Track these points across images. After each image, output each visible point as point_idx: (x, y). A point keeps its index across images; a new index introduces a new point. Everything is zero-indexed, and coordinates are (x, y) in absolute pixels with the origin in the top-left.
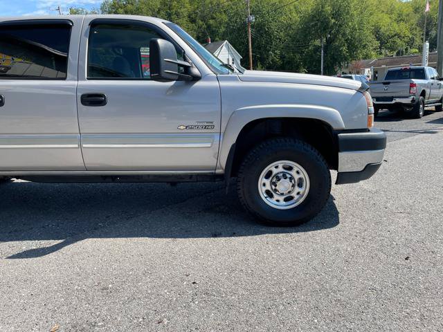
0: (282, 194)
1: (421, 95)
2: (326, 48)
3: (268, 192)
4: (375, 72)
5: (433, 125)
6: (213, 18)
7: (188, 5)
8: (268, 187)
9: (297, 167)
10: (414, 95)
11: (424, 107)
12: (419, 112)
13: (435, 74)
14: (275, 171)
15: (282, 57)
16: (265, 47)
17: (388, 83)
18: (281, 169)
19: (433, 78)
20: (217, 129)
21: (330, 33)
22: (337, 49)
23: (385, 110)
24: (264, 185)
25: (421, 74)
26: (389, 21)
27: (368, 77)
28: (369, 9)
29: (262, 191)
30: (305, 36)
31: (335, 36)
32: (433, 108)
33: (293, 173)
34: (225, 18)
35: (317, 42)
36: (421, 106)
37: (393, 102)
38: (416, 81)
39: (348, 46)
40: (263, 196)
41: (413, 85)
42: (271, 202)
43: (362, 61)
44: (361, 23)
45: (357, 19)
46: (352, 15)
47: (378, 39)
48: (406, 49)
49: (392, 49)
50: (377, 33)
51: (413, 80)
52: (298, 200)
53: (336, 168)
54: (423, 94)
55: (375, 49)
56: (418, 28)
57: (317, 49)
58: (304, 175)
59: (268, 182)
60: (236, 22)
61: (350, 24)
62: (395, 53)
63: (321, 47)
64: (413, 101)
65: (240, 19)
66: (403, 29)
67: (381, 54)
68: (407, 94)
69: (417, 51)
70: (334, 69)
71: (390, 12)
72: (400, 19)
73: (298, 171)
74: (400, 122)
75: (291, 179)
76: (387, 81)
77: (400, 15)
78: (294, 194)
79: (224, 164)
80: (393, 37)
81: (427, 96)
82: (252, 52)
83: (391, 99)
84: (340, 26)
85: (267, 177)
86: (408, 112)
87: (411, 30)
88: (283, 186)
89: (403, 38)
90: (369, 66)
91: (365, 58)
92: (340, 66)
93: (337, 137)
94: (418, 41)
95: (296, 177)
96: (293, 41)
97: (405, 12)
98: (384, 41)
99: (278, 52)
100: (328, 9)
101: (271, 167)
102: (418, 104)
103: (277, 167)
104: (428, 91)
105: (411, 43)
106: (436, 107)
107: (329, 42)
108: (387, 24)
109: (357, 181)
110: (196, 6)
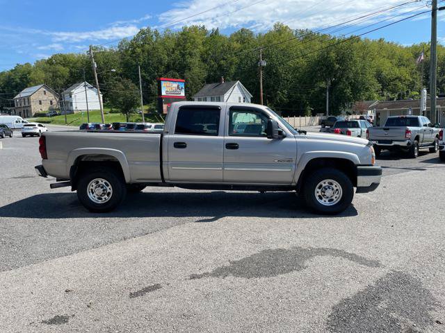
0: (328, 198)
1: (415, 139)
2: (331, 90)
3: (319, 196)
4: (378, 114)
5: (424, 164)
6: (224, 59)
7: (200, 47)
8: (320, 194)
9: (335, 183)
10: (409, 139)
11: (418, 149)
12: (414, 153)
13: (428, 122)
14: (324, 185)
15: (289, 97)
16: (273, 87)
17: (388, 129)
18: (327, 184)
19: (425, 125)
20: (294, 162)
21: (335, 76)
22: (342, 91)
23: (386, 151)
24: (318, 192)
25: (415, 122)
26: (390, 65)
27: (371, 117)
28: (371, 53)
29: (317, 195)
30: (312, 79)
31: (340, 79)
32: (428, 150)
33: (334, 186)
34: (236, 60)
35: (323, 85)
36: (416, 148)
37: (392, 144)
38: (410, 128)
39: (352, 89)
40: (317, 198)
41: (408, 132)
42: (322, 202)
43: (365, 102)
44: (364, 68)
45: (360, 65)
46: (355, 62)
47: (380, 81)
48: (407, 92)
49: (393, 92)
50: (379, 76)
51: (408, 127)
52: (336, 201)
53: (356, 186)
54: (417, 138)
55: (377, 91)
56: (418, 73)
57: (323, 90)
58: (339, 187)
59: (320, 191)
60: (247, 64)
61: (353, 68)
62: (397, 95)
63: (326, 89)
64: (409, 144)
65: (251, 61)
66: (404, 72)
67: (383, 96)
68: (403, 139)
69: (418, 93)
70: (338, 109)
71: (391, 57)
72: (401, 63)
73: (336, 185)
74: (398, 161)
75: (333, 189)
76: (387, 127)
77: (400, 60)
78: (334, 198)
79: (297, 181)
80: (394, 80)
81: (421, 140)
82: (263, 92)
83: (391, 142)
84: (344, 70)
85: (319, 188)
86: (405, 153)
87: (412, 74)
88: (329, 193)
89: (404, 81)
90: (372, 109)
91: (368, 100)
92: (344, 107)
93: (356, 169)
94: (418, 84)
95: (335, 188)
96: (300, 82)
97: (406, 57)
98: (385, 84)
99: (285, 91)
100: (333, 55)
101: (322, 183)
102: (413, 146)
103: (324, 183)
104: (421, 135)
105: (411, 86)
106: (430, 149)
107: (334, 84)
108: (389, 69)
109: (367, 192)
110: (208, 48)
